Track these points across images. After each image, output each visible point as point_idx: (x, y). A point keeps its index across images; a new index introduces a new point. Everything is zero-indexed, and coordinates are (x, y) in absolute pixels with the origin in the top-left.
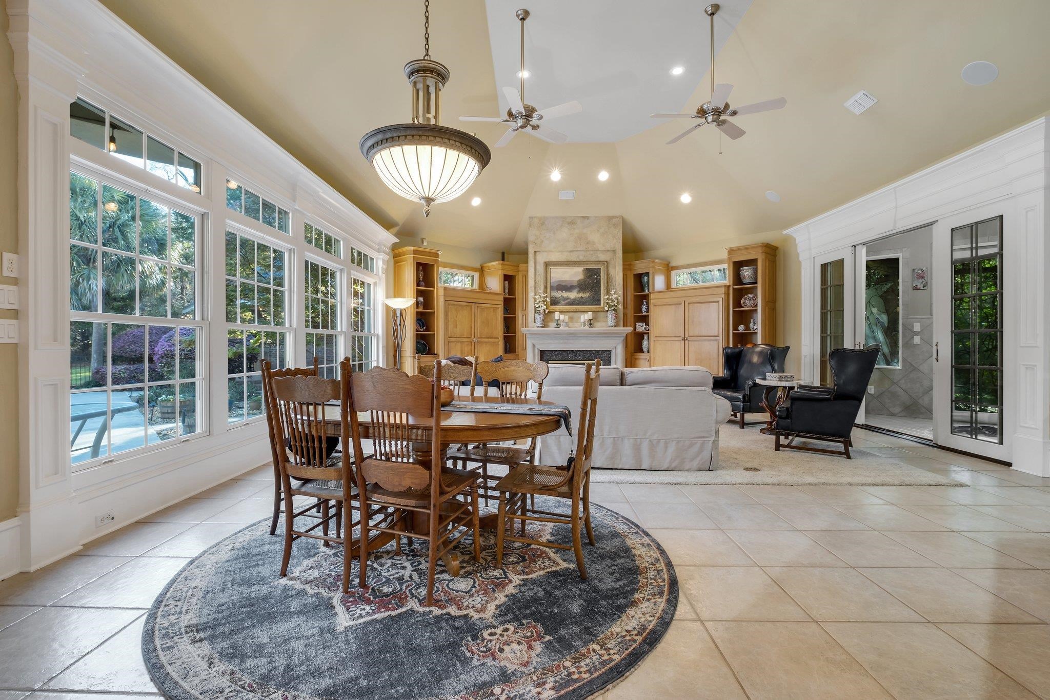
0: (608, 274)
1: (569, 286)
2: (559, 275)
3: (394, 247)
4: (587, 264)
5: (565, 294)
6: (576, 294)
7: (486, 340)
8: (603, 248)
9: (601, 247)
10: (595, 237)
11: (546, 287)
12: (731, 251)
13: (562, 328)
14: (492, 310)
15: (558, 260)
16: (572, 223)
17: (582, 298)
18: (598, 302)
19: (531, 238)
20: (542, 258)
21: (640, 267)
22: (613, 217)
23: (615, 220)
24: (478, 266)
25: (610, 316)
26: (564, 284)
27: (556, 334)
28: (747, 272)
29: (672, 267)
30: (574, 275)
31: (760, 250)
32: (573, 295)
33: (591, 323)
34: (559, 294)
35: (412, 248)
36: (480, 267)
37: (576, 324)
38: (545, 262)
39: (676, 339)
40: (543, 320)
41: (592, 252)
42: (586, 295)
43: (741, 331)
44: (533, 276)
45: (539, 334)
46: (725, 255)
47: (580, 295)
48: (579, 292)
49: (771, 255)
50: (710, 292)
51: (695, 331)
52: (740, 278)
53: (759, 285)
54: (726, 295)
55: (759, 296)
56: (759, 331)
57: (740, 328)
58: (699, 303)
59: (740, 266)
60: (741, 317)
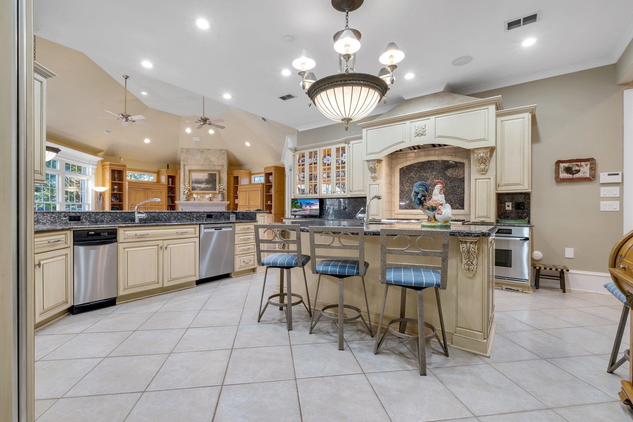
0: (220, 177)
1: (201, 181)
2: (196, 176)
3: (102, 162)
4: (210, 171)
5: (199, 185)
6: (204, 185)
7: (156, 207)
8: (218, 164)
9: (216, 164)
10: (213, 159)
11: (189, 182)
12: (265, 169)
13: (196, 201)
14: (159, 192)
15: (197, 169)
16: (202, 152)
17: (207, 187)
18: (215, 189)
19: (182, 158)
20: (187, 168)
21: (236, 173)
22: (223, 150)
23: (223, 151)
24: (156, 170)
25: (220, 196)
26: (198, 180)
27: (193, 204)
28: (271, 178)
29: (252, 173)
30: (204, 176)
31: (273, 168)
32: (203, 186)
33: (211, 199)
34: (196, 185)
35: (109, 163)
36: (158, 171)
37: (204, 200)
38: (189, 170)
40: (186, 197)
41: (212, 166)
42: (209, 186)
43: (269, 204)
44: (183, 176)
45: (185, 204)
46: (263, 171)
47: (207, 186)
48: (206, 184)
49: (280, 171)
50: (258, 186)
51: (252, 203)
52: (267, 180)
53: (273, 184)
54: (263, 187)
55: (273, 189)
56: (273, 204)
57: (268, 202)
58: (253, 191)
59: (268, 175)
60: (269, 197)
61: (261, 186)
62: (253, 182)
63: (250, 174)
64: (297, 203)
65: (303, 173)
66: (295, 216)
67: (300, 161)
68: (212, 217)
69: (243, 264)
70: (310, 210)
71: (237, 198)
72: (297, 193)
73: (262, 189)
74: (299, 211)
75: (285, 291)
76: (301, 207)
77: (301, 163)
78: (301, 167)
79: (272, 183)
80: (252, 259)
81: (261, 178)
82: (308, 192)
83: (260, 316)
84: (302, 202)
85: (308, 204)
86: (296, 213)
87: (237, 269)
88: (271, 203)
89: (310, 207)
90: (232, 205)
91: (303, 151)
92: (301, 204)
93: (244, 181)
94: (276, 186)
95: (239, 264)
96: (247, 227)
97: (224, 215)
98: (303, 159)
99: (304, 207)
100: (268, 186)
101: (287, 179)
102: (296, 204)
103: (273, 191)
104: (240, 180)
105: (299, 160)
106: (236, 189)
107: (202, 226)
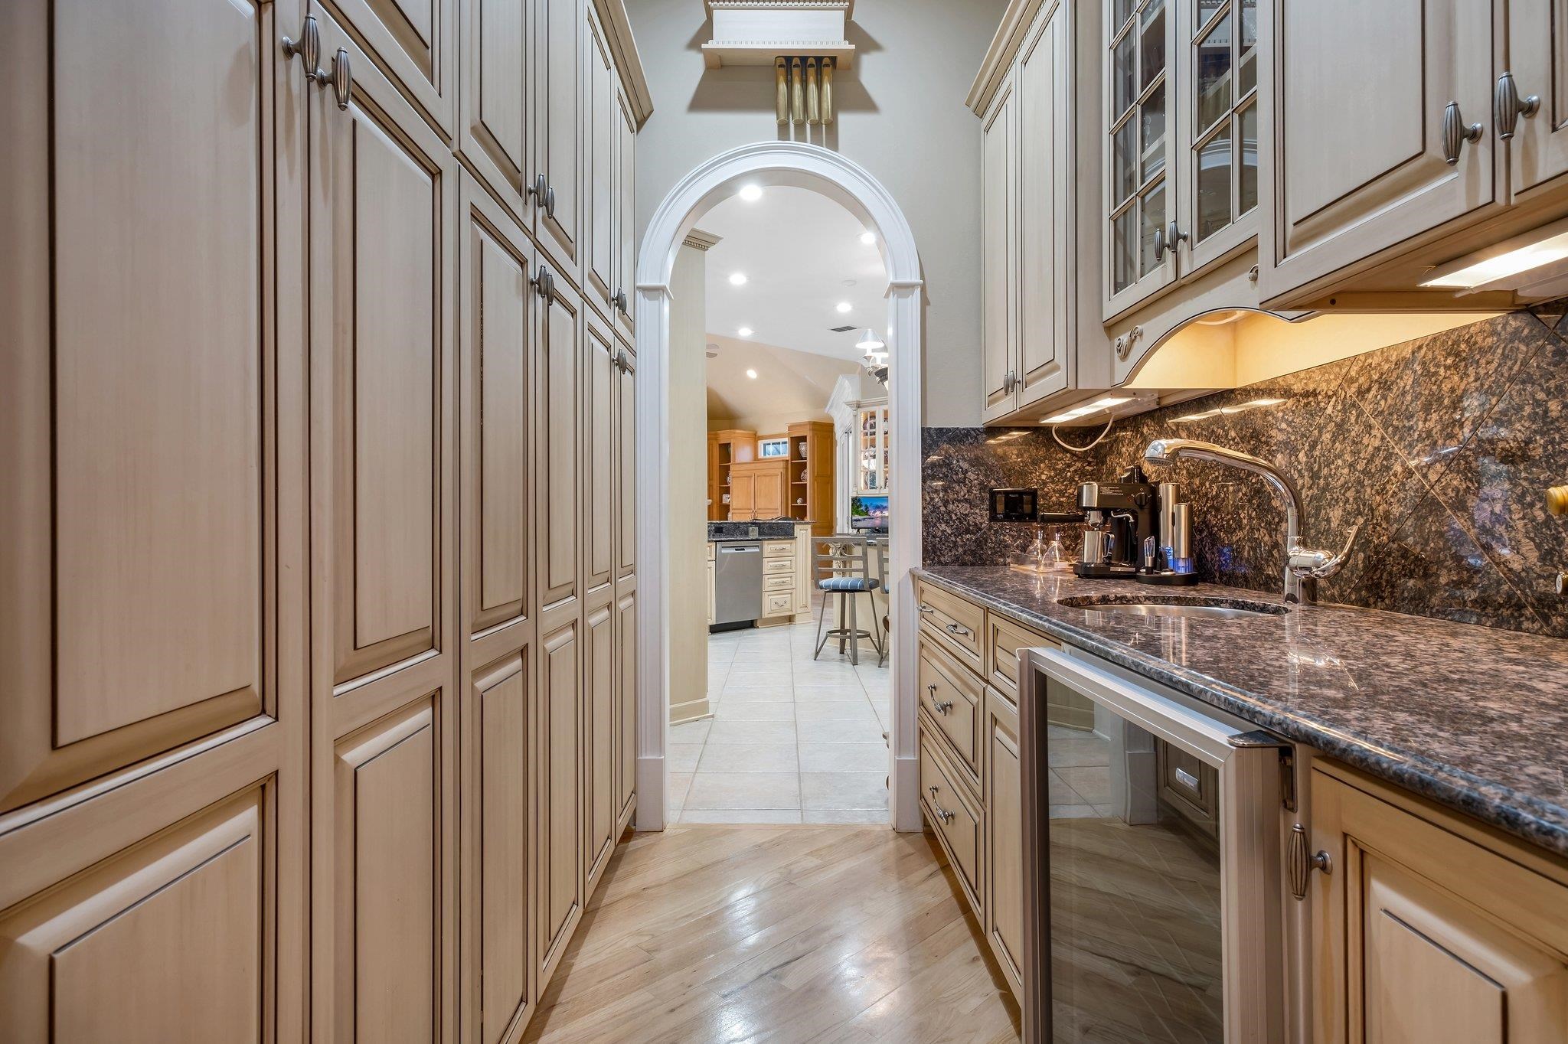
12: (790, 428)
21: (724, 437)
29: (759, 437)
31: (808, 427)
39: (747, 511)
43: (799, 504)
46: (786, 430)
49: (824, 431)
50: (775, 465)
51: (762, 503)
52: (796, 453)
53: (808, 461)
54: (787, 468)
55: (808, 470)
56: (808, 505)
57: (798, 501)
58: (765, 476)
59: (797, 441)
60: (800, 491)
61: (782, 465)
62: (761, 455)
63: (756, 438)
64: (861, 505)
65: (872, 449)
66: (858, 531)
67: (868, 426)
68: (722, 532)
69: (775, 607)
70: (882, 517)
71: (727, 491)
72: (862, 486)
73: (784, 472)
74: (864, 519)
75: (847, 626)
76: (867, 514)
77: (869, 430)
78: (869, 437)
79: (806, 459)
80: (788, 600)
81: (781, 447)
82: (883, 484)
83: (817, 653)
84: (868, 505)
85: (878, 508)
86: (859, 524)
87: (765, 615)
88: (805, 501)
89: (882, 513)
90: (715, 506)
91: (872, 409)
92: (867, 508)
93: (742, 454)
94: (814, 465)
95: (770, 606)
96: (779, 547)
97: (739, 527)
98: (872, 421)
99: (871, 513)
100: (797, 465)
101: (838, 449)
102: (858, 507)
103: (808, 476)
104: (734, 452)
105: (865, 424)
106: (725, 471)
107: (719, 544)
